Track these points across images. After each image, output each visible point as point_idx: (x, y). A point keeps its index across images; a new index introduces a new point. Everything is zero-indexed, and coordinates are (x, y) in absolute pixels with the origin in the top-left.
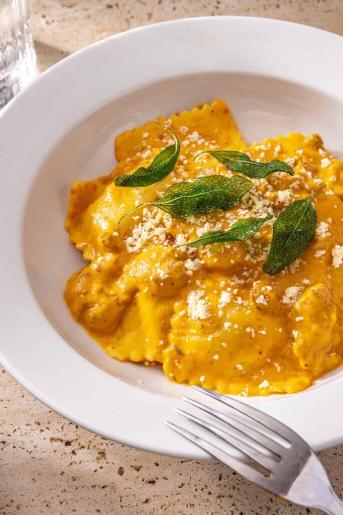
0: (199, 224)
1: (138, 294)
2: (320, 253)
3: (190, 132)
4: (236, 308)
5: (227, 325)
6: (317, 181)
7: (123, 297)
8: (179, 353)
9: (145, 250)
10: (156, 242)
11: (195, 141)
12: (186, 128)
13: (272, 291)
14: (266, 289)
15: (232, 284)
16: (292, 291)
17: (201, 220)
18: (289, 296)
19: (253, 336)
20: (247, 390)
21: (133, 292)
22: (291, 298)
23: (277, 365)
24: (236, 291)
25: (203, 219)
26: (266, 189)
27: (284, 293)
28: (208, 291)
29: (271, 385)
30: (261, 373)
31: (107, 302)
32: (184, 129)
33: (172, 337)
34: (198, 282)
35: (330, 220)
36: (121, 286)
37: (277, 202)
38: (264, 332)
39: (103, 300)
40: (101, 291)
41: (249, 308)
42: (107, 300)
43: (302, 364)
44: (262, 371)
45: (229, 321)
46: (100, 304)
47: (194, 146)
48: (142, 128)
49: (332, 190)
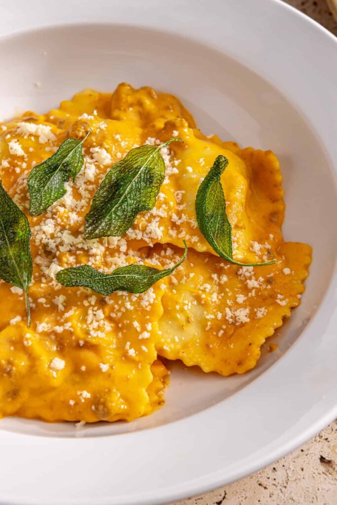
3: (252, 315)
6: (43, 327)
11: (235, 310)
12: (259, 315)
24: (18, 170)
31: (124, 100)
32: (261, 313)
39: (130, 99)
40: (140, 104)
42: (127, 101)
46: (127, 95)
47: (229, 302)
48: (302, 277)
49: (17, 326)
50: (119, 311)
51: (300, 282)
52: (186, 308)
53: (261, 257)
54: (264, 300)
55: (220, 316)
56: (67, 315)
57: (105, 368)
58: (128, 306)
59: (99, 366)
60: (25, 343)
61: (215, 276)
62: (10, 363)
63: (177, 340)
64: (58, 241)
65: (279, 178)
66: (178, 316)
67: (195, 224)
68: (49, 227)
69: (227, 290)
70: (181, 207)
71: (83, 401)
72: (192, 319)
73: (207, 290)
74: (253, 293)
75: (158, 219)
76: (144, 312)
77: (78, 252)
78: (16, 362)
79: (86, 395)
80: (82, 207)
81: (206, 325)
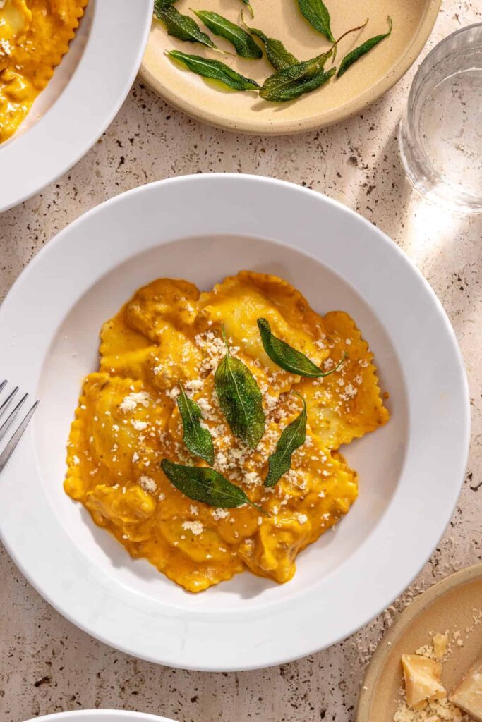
0: (212, 400)
1: (155, 345)
2: (194, 511)
3: (355, 385)
4: (132, 435)
5: (116, 427)
6: (276, 510)
7: (152, 334)
8: (104, 386)
9: (196, 350)
10: (204, 361)
11: (345, 392)
12: (360, 382)
13: (145, 466)
14: (146, 461)
15: (159, 431)
16: (151, 484)
17: (217, 401)
18: (147, 481)
19: (112, 451)
20: (72, 446)
21: (156, 342)
22: (145, 484)
23: (96, 471)
24: (153, 434)
25: (217, 404)
26: (257, 461)
27: (150, 476)
28: (150, 410)
29: (76, 466)
30: (89, 457)
31: (146, 320)
32: (359, 380)
33: (117, 380)
34: (159, 401)
35: (233, 520)
36: (163, 329)
37: (245, 472)
38: (114, 459)
39: (148, 316)
40: (157, 314)
41: (136, 447)
42: (148, 320)
43: (90, 493)
44: (91, 458)
45: (120, 429)
46: (143, 314)
47: (337, 391)
48: (358, 337)
49: (264, 523)
50: (299, 460)
51: (360, 341)
52: (321, 418)
53: (328, 348)
54: (353, 370)
55: (340, 403)
56: (280, 492)
57: (322, 495)
58: (302, 454)
59: (319, 497)
60: (278, 527)
61: (315, 383)
62: (282, 544)
63: (331, 437)
64: (234, 460)
65: (285, 284)
66: (322, 426)
67: (283, 372)
68: (221, 459)
69: (329, 384)
70: (267, 369)
71: (328, 519)
72: (328, 419)
73: (320, 395)
74: (344, 373)
75: (267, 394)
76: (311, 448)
77: (252, 456)
78: (285, 540)
79: (326, 515)
80: (224, 429)
81: (338, 415)
